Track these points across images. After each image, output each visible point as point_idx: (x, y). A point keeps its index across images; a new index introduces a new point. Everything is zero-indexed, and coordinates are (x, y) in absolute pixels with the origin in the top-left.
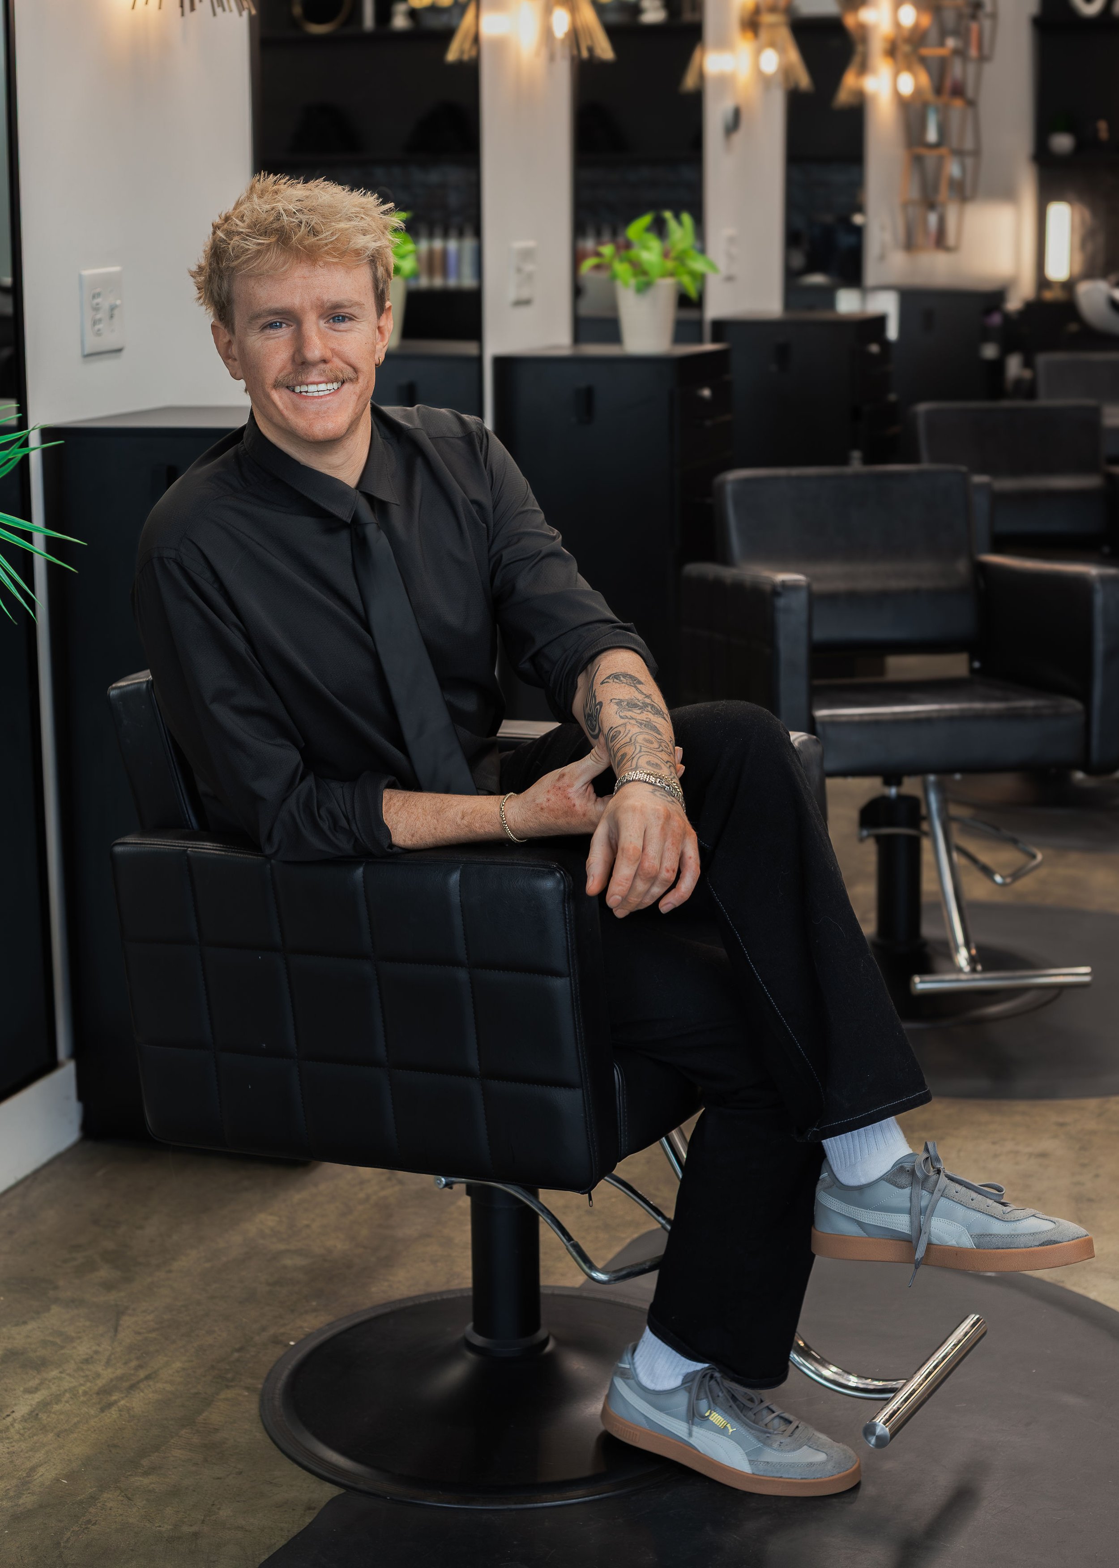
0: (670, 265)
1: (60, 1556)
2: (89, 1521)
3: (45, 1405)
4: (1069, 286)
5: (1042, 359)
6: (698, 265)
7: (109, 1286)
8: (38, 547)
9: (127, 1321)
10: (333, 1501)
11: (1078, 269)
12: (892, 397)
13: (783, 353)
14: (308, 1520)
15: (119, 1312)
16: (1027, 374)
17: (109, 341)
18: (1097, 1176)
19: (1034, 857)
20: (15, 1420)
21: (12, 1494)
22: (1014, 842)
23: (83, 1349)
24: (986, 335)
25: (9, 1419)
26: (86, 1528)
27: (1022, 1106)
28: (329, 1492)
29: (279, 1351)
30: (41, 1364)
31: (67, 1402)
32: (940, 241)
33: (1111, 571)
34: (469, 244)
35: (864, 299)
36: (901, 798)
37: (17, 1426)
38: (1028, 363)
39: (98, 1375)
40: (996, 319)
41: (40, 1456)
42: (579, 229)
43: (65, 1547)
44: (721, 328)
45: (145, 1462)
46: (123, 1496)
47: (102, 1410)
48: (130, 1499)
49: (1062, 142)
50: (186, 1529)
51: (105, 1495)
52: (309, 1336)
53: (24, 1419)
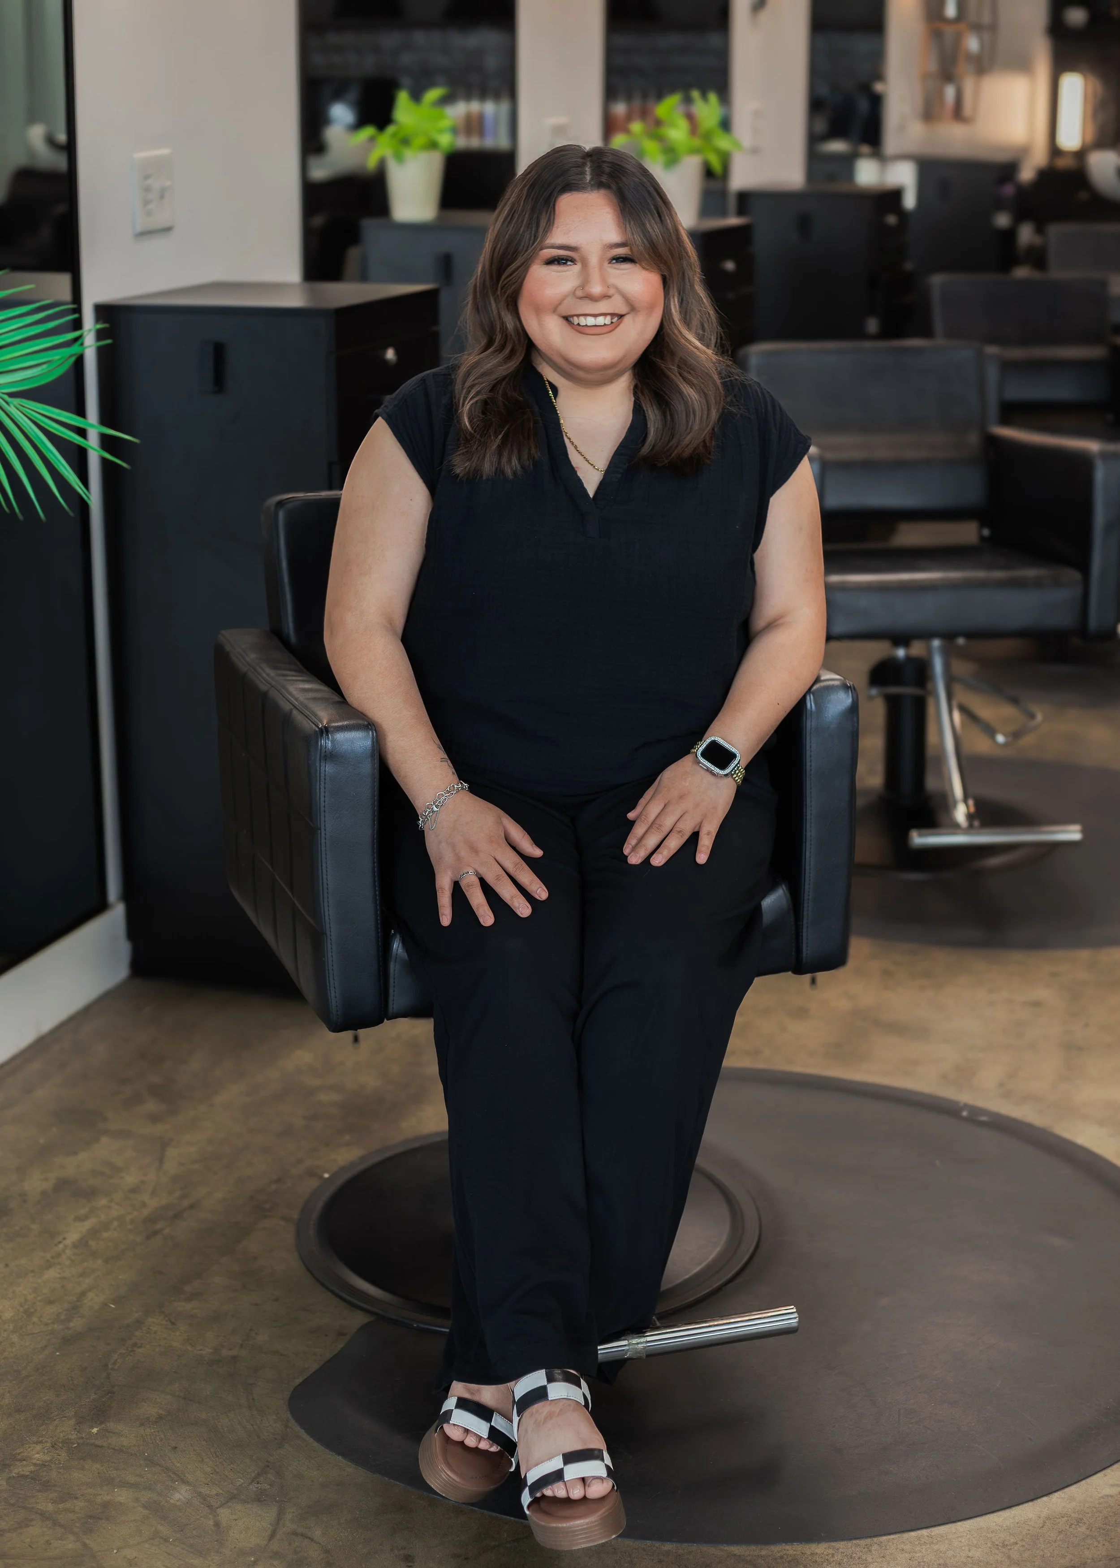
0: (697, 142)
1: (108, 1377)
2: (135, 1345)
3: (94, 1233)
4: (1080, 155)
5: (1055, 230)
6: (723, 142)
7: (154, 1119)
8: (92, 444)
9: (172, 1152)
10: (364, 1327)
11: (1090, 137)
12: (909, 266)
13: (804, 223)
14: (340, 1346)
15: (164, 1144)
16: (1037, 240)
17: (160, 219)
18: (1086, 1025)
19: (1032, 716)
20: (66, 1246)
21: (63, 1317)
22: (1014, 701)
23: (130, 1179)
24: (999, 205)
25: (61, 1246)
26: (132, 1351)
27: (1017, 955)
28: (358, 1319)
29: (314, 1183)
30: (91, 1194)
31: (115, 1230)
32: (958, 113)
33: (1112, 447)
34: (504, 107)
35: (883, 171)
36: (908, 659)
37: (68, 1252)
38: (1040, 230)
39: (144, 1205)
40: (1009, 190)
41: (88, 1281)
42: (610, 93)
43: (112, 1369)
44: (745, 199)
45: (188, 1289)
46: (167, 1321)
47: (148, 1238)
48: (173, 1324)
49: (1076, 16)
50: (225, 1352)
51: (150, 1319)
52: (342, 1169)
53: (75, 1246)
